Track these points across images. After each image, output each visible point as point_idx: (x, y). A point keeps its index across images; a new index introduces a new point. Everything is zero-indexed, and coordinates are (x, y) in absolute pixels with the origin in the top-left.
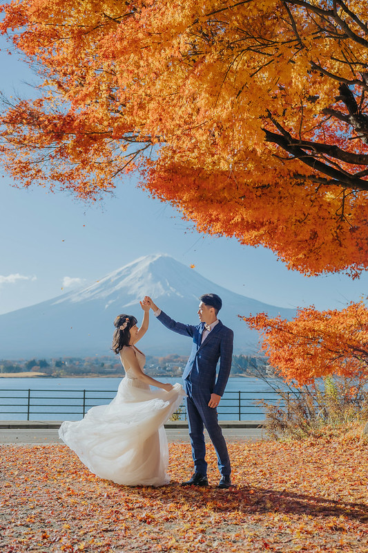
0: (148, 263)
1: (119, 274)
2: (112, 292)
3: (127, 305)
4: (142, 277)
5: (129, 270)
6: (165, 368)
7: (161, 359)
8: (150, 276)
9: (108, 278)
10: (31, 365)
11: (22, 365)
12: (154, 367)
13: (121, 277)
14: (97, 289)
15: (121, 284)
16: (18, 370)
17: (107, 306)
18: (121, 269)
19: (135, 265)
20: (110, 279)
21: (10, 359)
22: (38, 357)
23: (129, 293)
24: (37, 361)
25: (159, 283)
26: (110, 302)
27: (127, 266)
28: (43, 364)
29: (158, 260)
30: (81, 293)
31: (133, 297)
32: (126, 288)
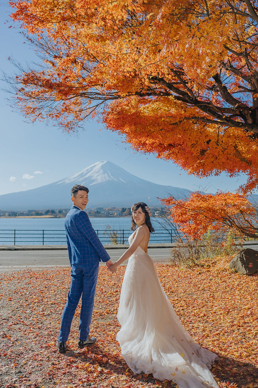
0: (101, 165)
2: (84, 178)
3: (91, 184)
4: (98, 172)
5: (92, 168)
6: (109, 213)
7: (107, 209)
8: (102, 171)
10: (47, 212)
11: (43, 212)
12: (104, 213)
13: (88, 171)
14: (77, 177)
15: (89, 175)
16: (41, 214)
18: (88, 168)
20: (83, 173)
21: (38, 209)
22: (51, 209)
23: (92, 179)
24: (50, 211)
25: (106, 174)
28: (53, 212)
29: (105, 163)
30: (70, 179)
31: (94, 181)
32: (90, 177)
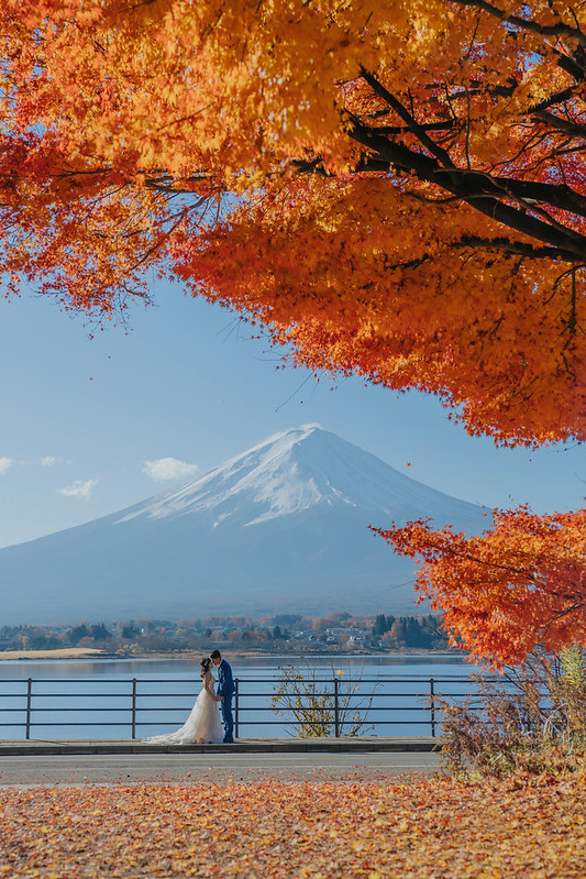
0: (290, 445)
1: (237, 465)
2: (225, 498)
3: (252, 523)
4: (279, 471)
5: (256, 458)
6: (324, 639)
7: (316, 620)
8: (294, 468)
9: (217, 472)
10: (78, 635)
11: (62, 635)
12: (305, 636)
13: (241, 470)
14: (197, 494)
15: (243, 483)
16: (54, 644)
17: (216, 524)
19: (266, 449)
21: (40, 624)
22: (90, 619)
23: (257, 500)
24: (89, 628)
25: (311, 481)
26: (222, 517)
27: (253, 449)
28: (100, 633)
29: (309, 437)
30: (169, 502)
31: (265, 507)
32: (249, 492)
